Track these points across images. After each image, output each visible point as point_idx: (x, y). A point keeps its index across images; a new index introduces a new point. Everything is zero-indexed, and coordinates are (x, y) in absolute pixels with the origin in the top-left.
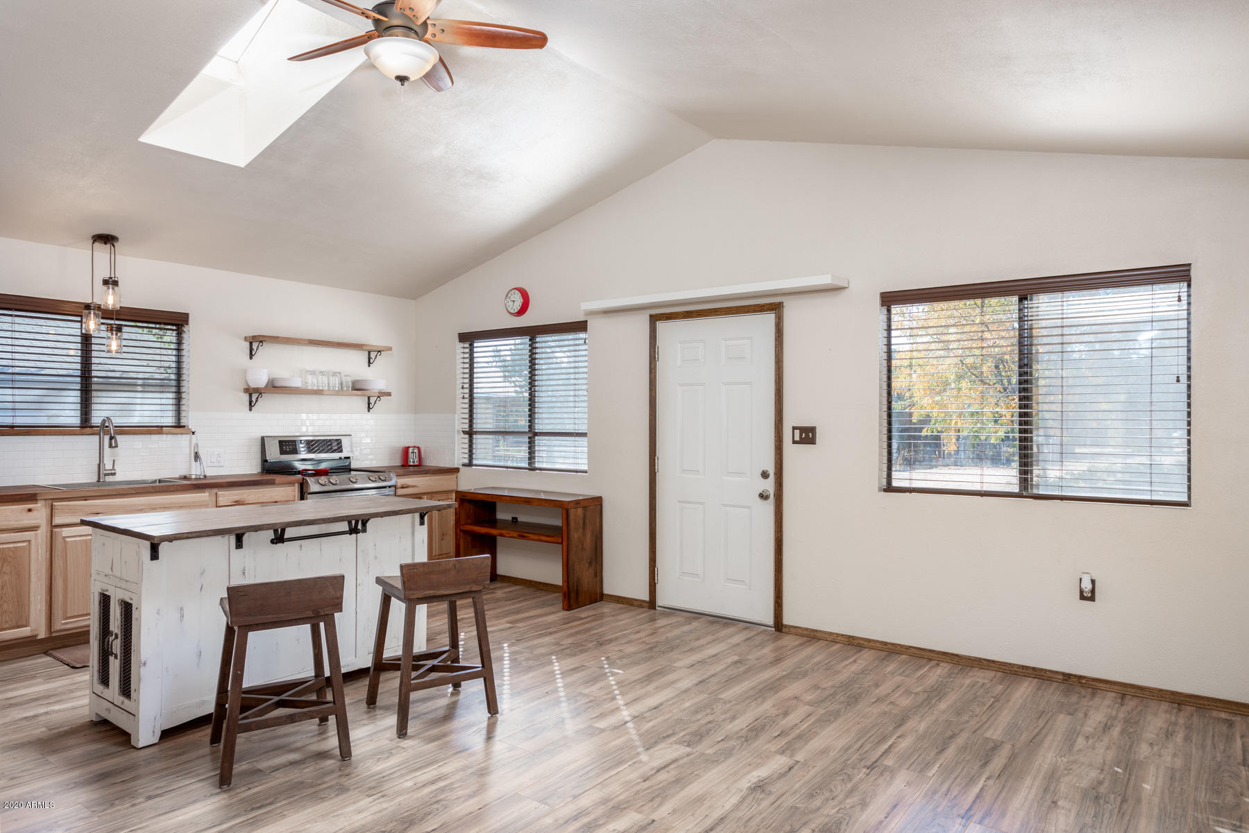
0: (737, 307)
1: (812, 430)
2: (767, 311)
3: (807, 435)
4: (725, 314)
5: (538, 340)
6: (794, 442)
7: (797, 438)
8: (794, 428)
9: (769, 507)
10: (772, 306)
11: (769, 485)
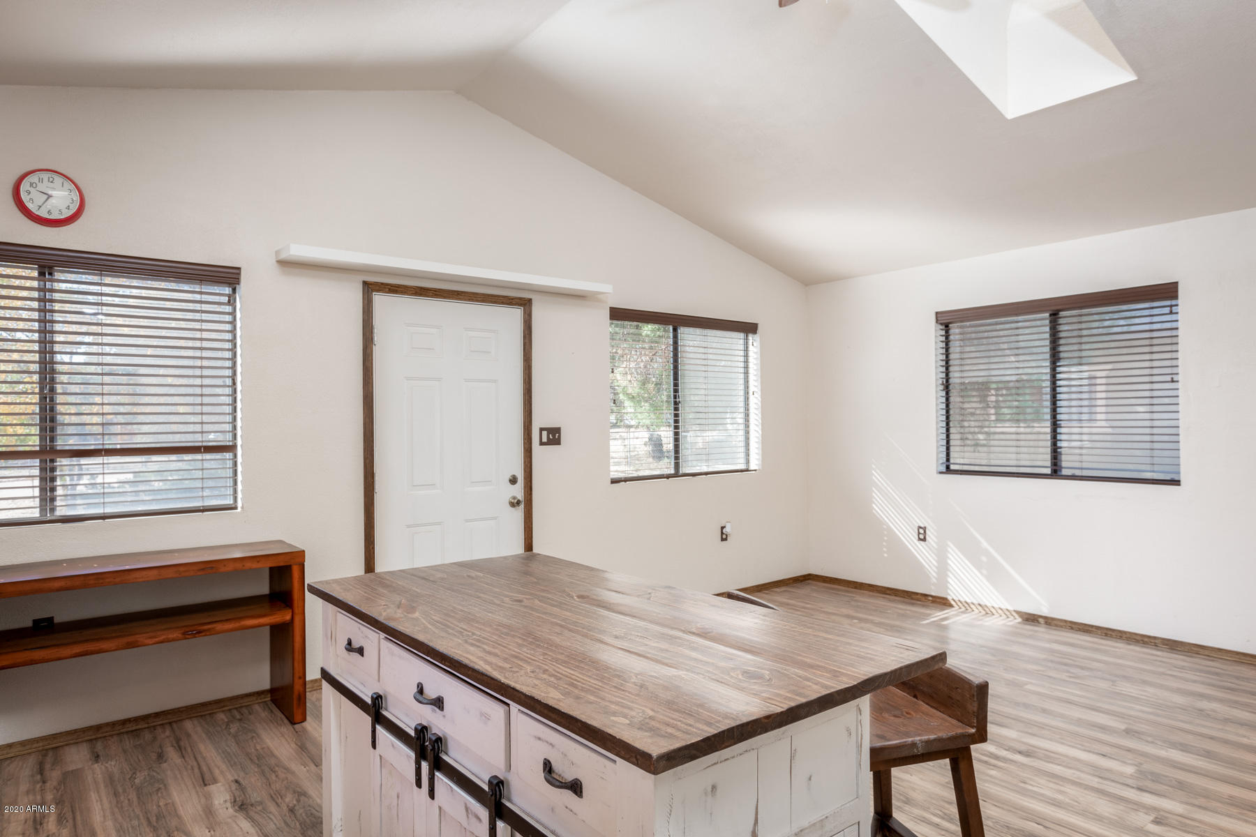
0: (483, 294)
1: (558, 430)
2: (515, 304)
3: (554, 436)
4: (469, 300)
5: (58, 276)
6: (542, 443)
7: (545, 439)
8: (541, 430)
9: (519, 513)
10: (521, 301)
11: (518, 491)
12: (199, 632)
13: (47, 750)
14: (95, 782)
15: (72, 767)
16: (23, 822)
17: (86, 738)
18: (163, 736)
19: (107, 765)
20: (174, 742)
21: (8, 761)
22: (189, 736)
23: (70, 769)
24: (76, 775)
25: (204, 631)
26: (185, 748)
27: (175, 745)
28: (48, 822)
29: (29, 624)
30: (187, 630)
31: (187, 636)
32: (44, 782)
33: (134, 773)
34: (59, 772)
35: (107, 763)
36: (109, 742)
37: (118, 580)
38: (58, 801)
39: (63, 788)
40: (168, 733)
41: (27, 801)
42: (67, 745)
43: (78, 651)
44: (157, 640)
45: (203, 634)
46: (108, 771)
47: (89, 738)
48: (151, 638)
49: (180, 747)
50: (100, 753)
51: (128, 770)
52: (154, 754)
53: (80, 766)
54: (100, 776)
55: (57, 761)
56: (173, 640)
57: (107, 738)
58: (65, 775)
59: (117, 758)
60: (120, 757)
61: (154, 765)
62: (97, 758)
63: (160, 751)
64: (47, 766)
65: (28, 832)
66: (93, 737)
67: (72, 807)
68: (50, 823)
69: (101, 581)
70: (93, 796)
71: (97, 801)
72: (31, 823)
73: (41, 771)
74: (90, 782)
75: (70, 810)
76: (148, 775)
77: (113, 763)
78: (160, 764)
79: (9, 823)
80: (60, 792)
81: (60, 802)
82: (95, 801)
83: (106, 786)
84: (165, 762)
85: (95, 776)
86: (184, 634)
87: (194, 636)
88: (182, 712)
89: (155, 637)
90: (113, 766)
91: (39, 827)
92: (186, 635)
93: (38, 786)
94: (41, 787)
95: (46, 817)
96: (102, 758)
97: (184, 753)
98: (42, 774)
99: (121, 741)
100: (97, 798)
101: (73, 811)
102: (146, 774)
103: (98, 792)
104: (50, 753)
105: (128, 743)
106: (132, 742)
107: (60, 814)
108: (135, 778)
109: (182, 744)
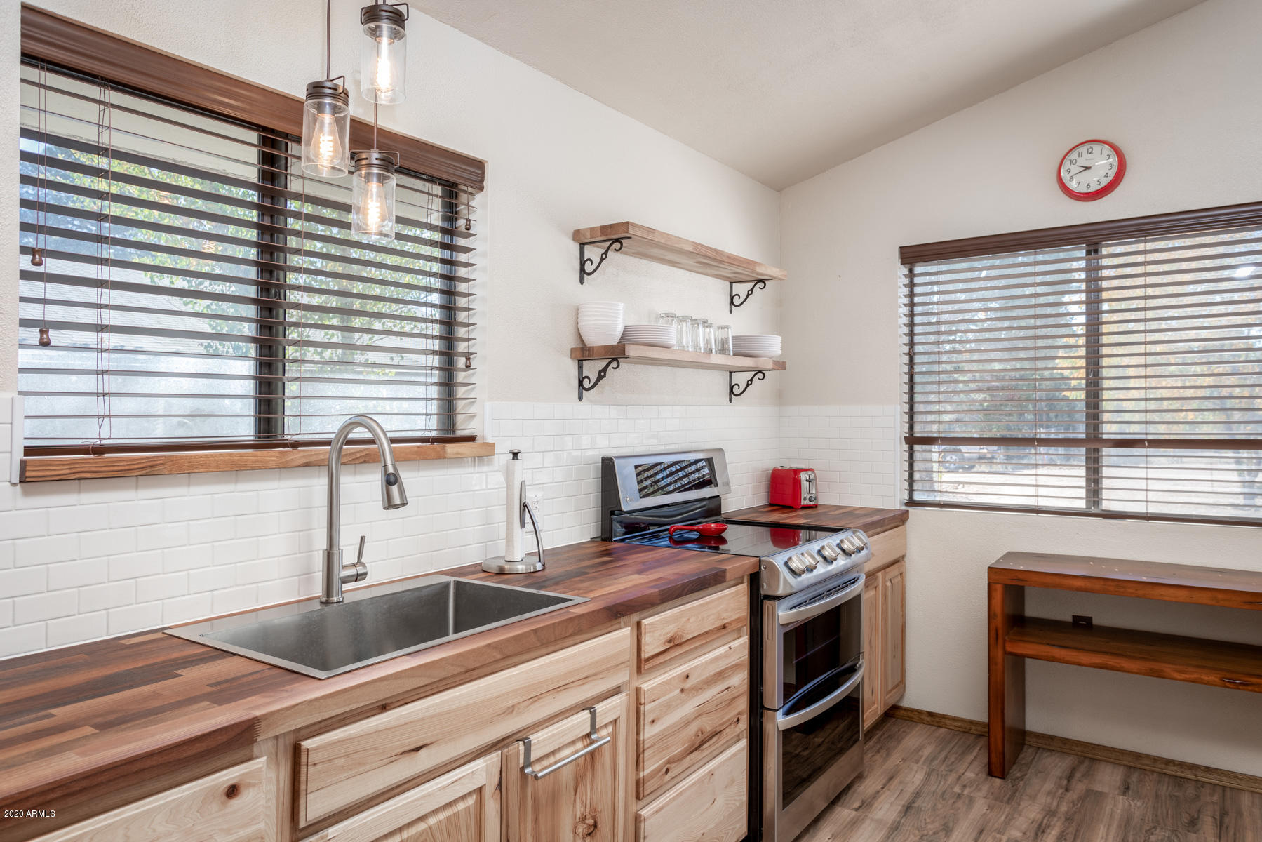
12: (1245, 684)
13: (1085, 757)
14: (1111, 816)
15: (1098, 788)
16: (1030, 821)
17: (1125, 763)
18: (1208, 799)
19: (1132, 803)
20: (1218, 813)
21: (1049, 753)
22: (1239, 814)
23: (1096, 789)
24: (1099, 797)
25: (1252, 684)
26: (1227, 828)
27: (1217, 817)
28: (1050, 834)
29: (1070, 619)
30: (1228, 675)
31: (1227, 684)
32: (1067, 790)
33: (1155, 827)
34: (1084, 787)
35: (1133, 800)
36: (1147, 778)
37: (1141, 592)
38: (1068, 817)
39: (1079, 805)
40: (1215, 798)
41: (1044, 801)
42: (1105, 761)
43: (1097, 661)
44: (1187, 676)
45: (1250, 688)
46: (1130, 810)
47: (1128, 764)
48: (1179, 672)
49: (1221, 823)
50: (1131, 786)
51: (1150, 819)
52: (1187, 815)
53: (1106, 790)
54: (1119, 811)
55: (1087, 775)
56: (1207, 683)
57: (1148, 772)
58: (1089, 792)
59: (1146, 800)
60: (1149, 800)
61: (1180, 830)
62: (1126, 789)
63: (1196, 816)
64: (1078, 775)
65: (1028, 834)
66: (1132, 764)
67: (1077, 831)
68: (1051, 836)
69: (1122, 590)
70: (1102, 830)
71: (1102, 838)
72: (1036, 826)
73: (1070, 778)
74: (1106, 813)
75: (1074, 832)
76: (1169, 837)
77: (1139, 804)
78: (1188, 831)
79: (1020, 815)
80: (1074, 809)
81: (1069, 819)
82: (1100, 835)
83: (1119, 826)
84: (1195, 833)
85: (1115, 809)
86: (1222, 679)
87: (1237, 686)
88: (1241, 779)
89: (1185, 672)
90: (1137, 807)
91: (1039, 834)
92: (1224, 683)
93: (1061, 791)
94: (1062, 794)
95: (1051, 828)
96: (1130, 792)
97: (1223, 832)
98: (1069, 781)
99: (1159, 782)
100: (1104, 836)
101: (1075, 835)
102: (1167, 835)
103: (1108, 829)
104: (1087, 763)
105: (1165, 788)
106: (1170, 788)
107: (1063, 832)
108: (1152, 834)
109: (1226, 820)
